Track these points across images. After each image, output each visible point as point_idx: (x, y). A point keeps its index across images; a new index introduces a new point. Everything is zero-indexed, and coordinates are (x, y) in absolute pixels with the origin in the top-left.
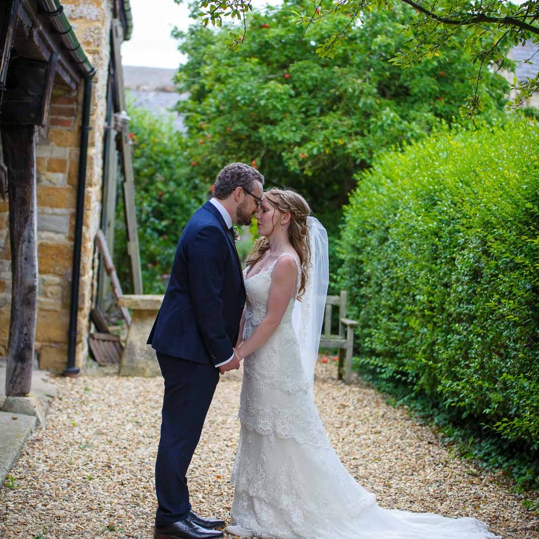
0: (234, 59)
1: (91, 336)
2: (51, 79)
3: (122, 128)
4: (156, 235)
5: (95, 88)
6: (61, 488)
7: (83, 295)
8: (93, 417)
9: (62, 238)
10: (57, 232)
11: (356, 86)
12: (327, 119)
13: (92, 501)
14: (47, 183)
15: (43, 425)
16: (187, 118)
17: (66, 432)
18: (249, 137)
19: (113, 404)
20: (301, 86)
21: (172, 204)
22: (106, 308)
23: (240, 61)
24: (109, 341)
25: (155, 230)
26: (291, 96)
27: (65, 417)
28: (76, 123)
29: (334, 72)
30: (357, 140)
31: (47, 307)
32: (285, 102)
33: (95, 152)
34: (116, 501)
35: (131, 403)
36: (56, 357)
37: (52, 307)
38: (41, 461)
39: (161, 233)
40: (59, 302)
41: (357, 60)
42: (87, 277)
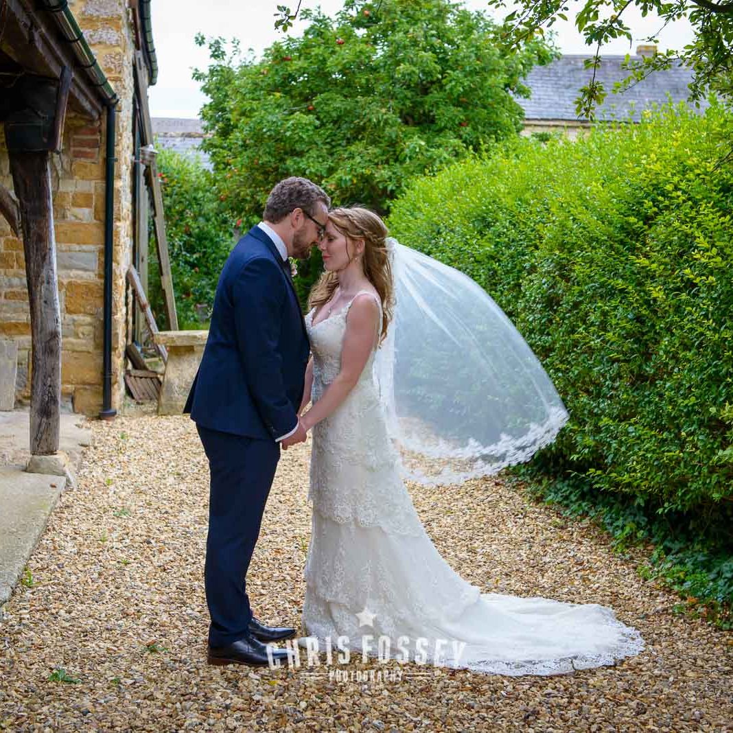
0: (258, 93)
1: (128, 373)
2: (65, 99)
3: (150, 161)
4: (188, 268)
5: (119, 116)
6: (90, 580)
7: (117, 334)
8: (131, 469)
9: (90, 276)
10: (85, 270)
11: (380, 115)
12: (353, 148)
13: (128, 599)
14: (73, 218)
15: (74, 485)
16: (214, 154)
17: (100, 493)
18: (276, 169)
19: (152, 451)
20: (325, 117)
21: (202, 237)
22: (144, 340)
23: (264, 95)
24: (146, 378)
25: (187, 262)
26: (316, 128)
27: (100, 470)
28: (100, 155)
29: (357, 102)
30: (384, 168)
31: (79, 349)
32: (311, 133)
33: (123, 184)
34: (157, 598)
35: (171, 449)
36: (91, 399)
37: (84, 348)
38: (69, 538)
39: (193, 266)
40: (92, 343)
41: (381, 88)
42: (120, 315)
